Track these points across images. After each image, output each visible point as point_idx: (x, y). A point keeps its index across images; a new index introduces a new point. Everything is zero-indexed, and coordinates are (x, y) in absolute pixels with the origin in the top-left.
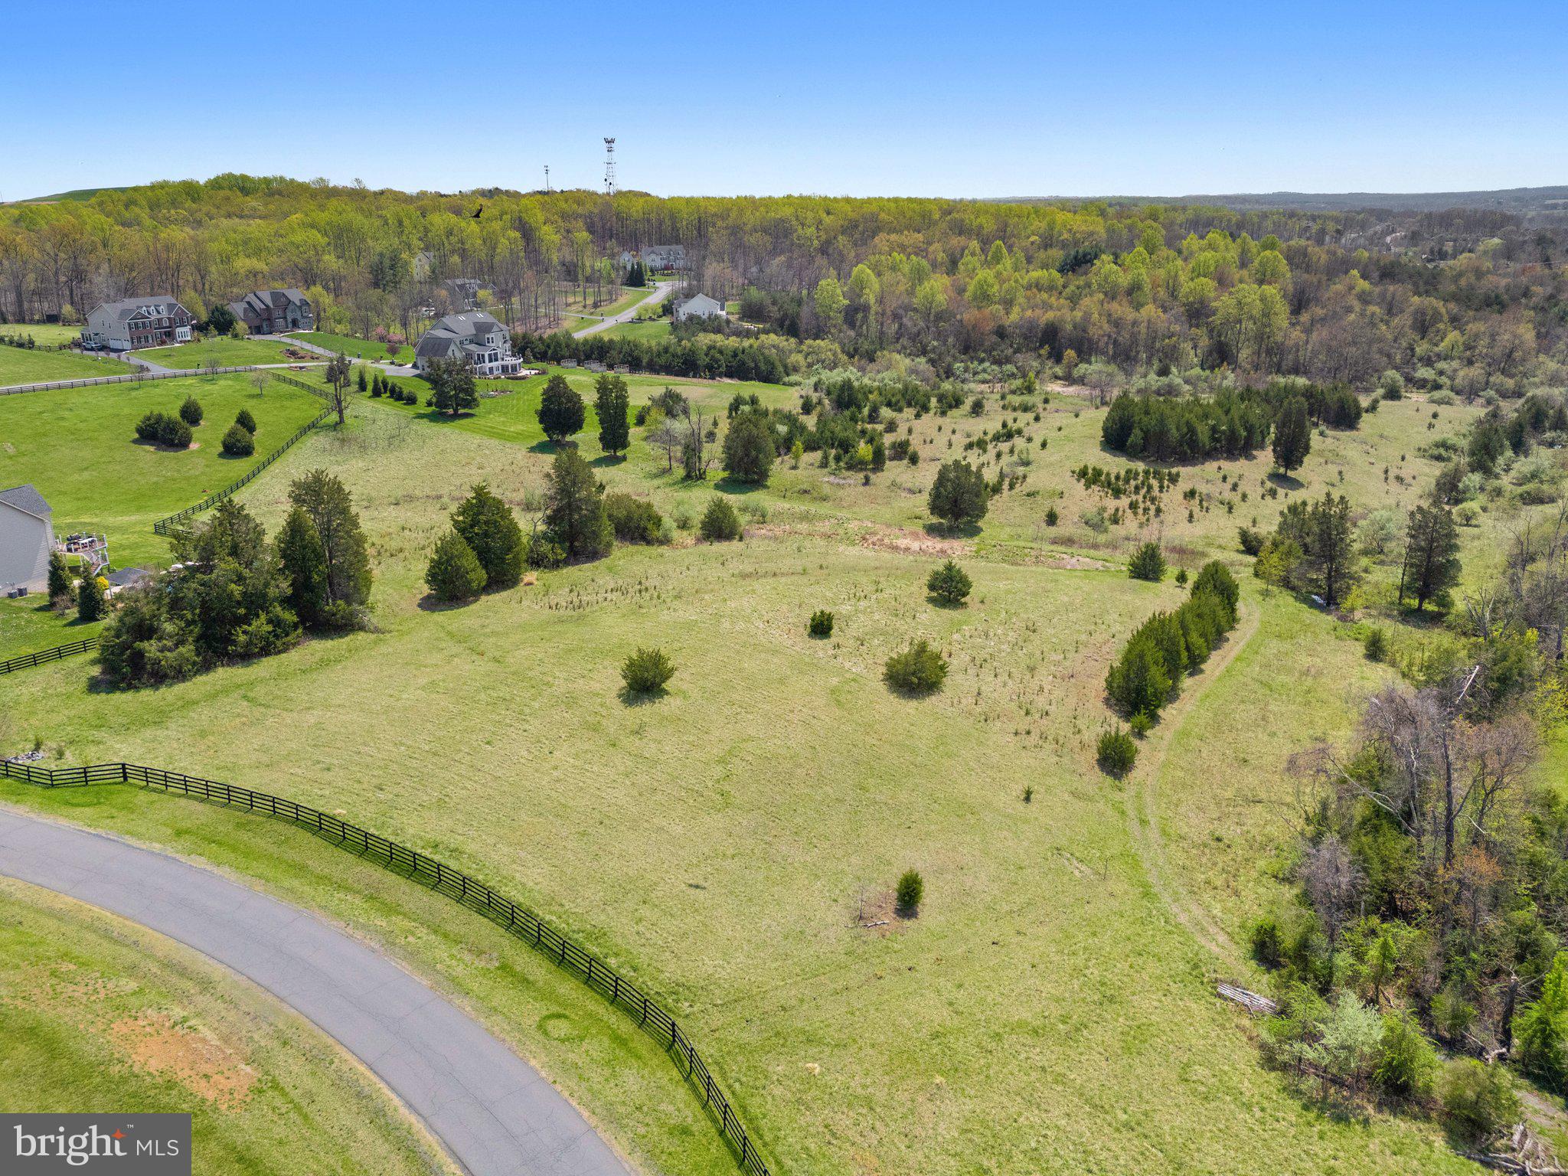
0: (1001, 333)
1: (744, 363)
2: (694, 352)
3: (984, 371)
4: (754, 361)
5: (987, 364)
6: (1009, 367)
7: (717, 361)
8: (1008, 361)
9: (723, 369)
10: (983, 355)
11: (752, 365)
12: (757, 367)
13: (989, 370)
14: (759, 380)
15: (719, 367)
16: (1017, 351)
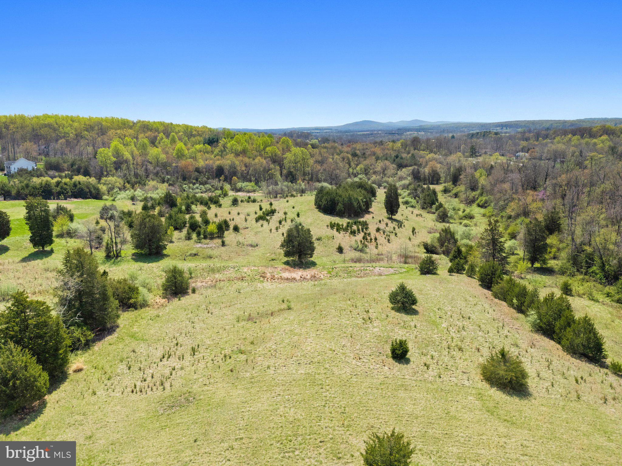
0: (197, 170)
1: (82, 190)
2: (49, 185)
3: (197, 188)
4: (88, 188)
5: (197, 185)
6: (208, 185)
7: (65, 189)
8: (206, 183)
9: (70, 194)
10: (194, 181)
11: (88, 190)
12: (90, 192)
13: (199, 188)
14: (94, 198)
15: (67, 192)
16: (208, 179)
